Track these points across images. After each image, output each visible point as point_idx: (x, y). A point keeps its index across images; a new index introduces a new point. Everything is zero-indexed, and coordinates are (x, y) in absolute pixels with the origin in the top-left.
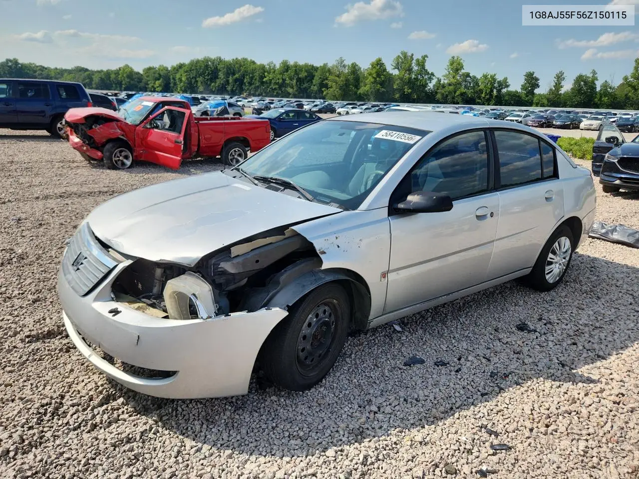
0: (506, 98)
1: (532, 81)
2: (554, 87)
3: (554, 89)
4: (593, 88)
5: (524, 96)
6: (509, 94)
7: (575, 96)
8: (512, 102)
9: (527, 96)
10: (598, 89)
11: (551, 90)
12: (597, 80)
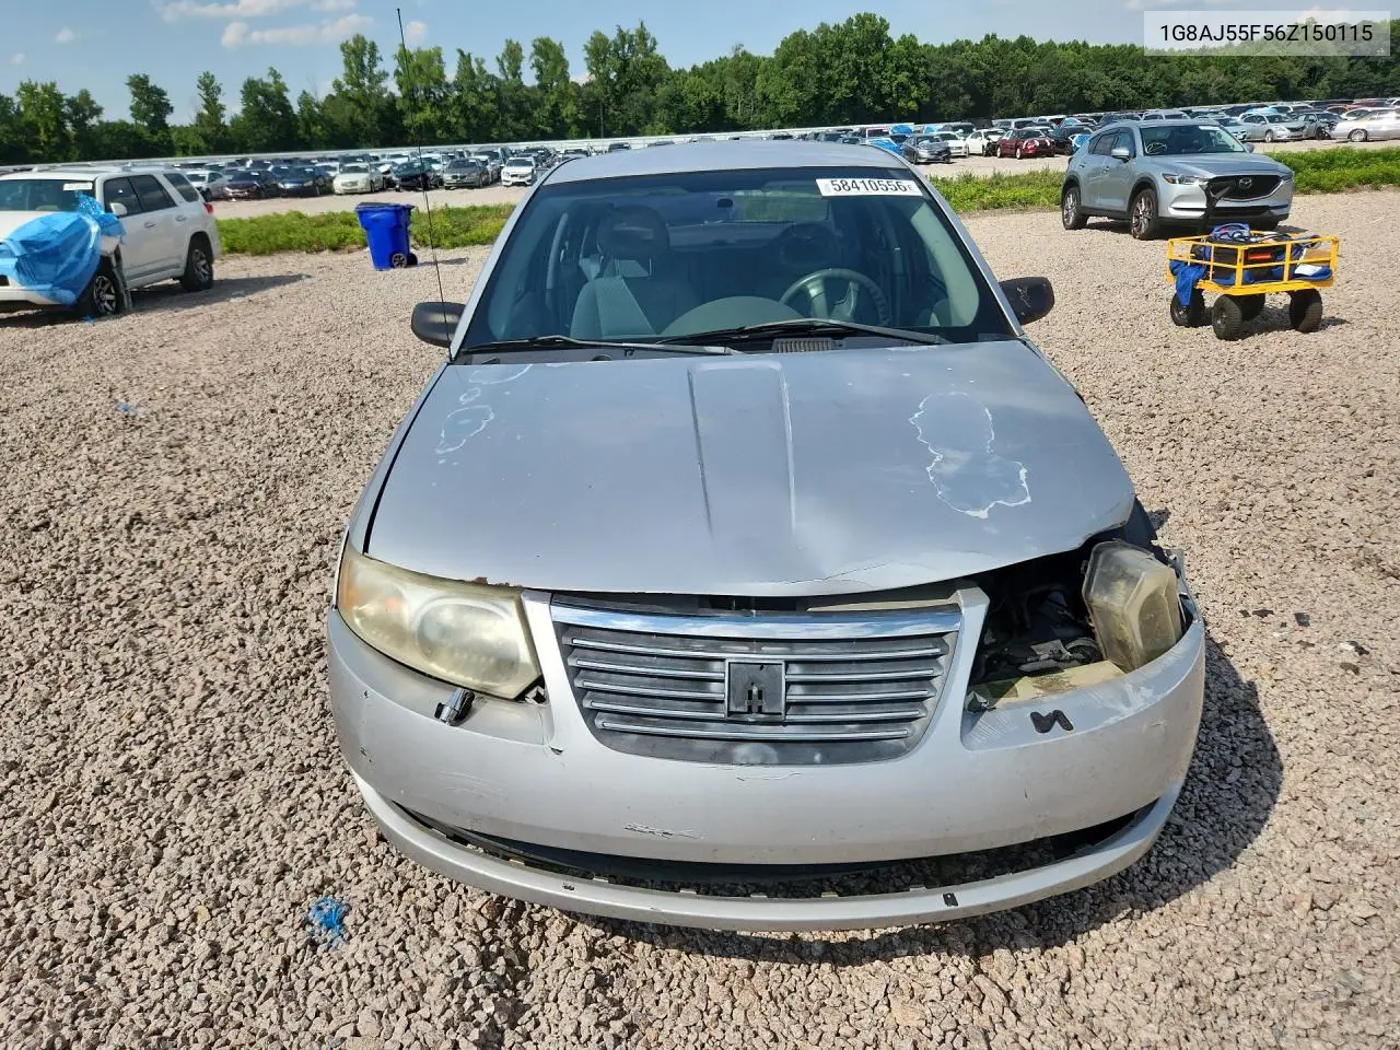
0: (106, 139)
1: (151, 99)
2: (206, 107)
3: (206, 112)
4: (286, 107)
5: (147, 135)
6: (108, 128)
7: (257, 126)
8: (125, 149)
9: (154, 133)
10: (296, 109)
11: (200, 116)
12: (286, 90)
